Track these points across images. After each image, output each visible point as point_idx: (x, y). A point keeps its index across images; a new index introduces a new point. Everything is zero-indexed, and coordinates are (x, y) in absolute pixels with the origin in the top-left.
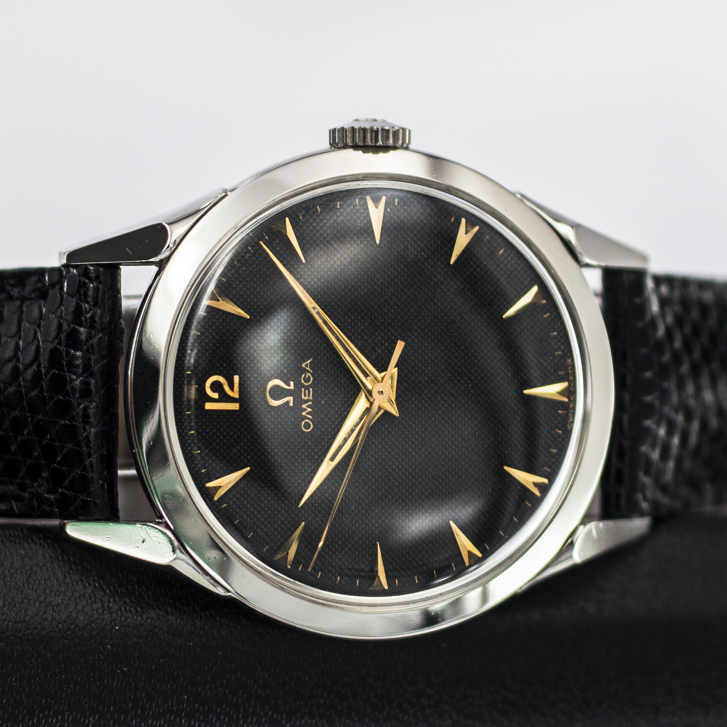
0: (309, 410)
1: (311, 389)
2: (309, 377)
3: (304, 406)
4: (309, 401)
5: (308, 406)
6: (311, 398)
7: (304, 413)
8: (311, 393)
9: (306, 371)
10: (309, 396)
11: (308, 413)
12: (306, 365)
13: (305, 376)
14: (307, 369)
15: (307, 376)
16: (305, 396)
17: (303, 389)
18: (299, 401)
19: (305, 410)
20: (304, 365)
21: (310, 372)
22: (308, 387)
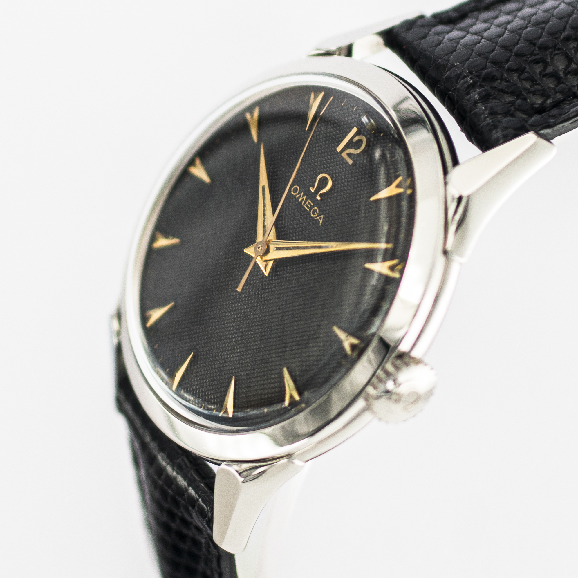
0: (300, 199)
1: (308, 210)
2: (313, 214)
3: (305, 198)
4: (305, 202)
5: (303, 200)
6: (305, 206)
7: (302, 194)
8: (306, 208)
10: (307, 205)
14: (319, 217)
15: (316, 213)
16: (309, 203)
17: (312, 204)
18: (309, 196)
19: (303, 196)
20: (322, 216)
21: (316, 217)
22: (310, 209)
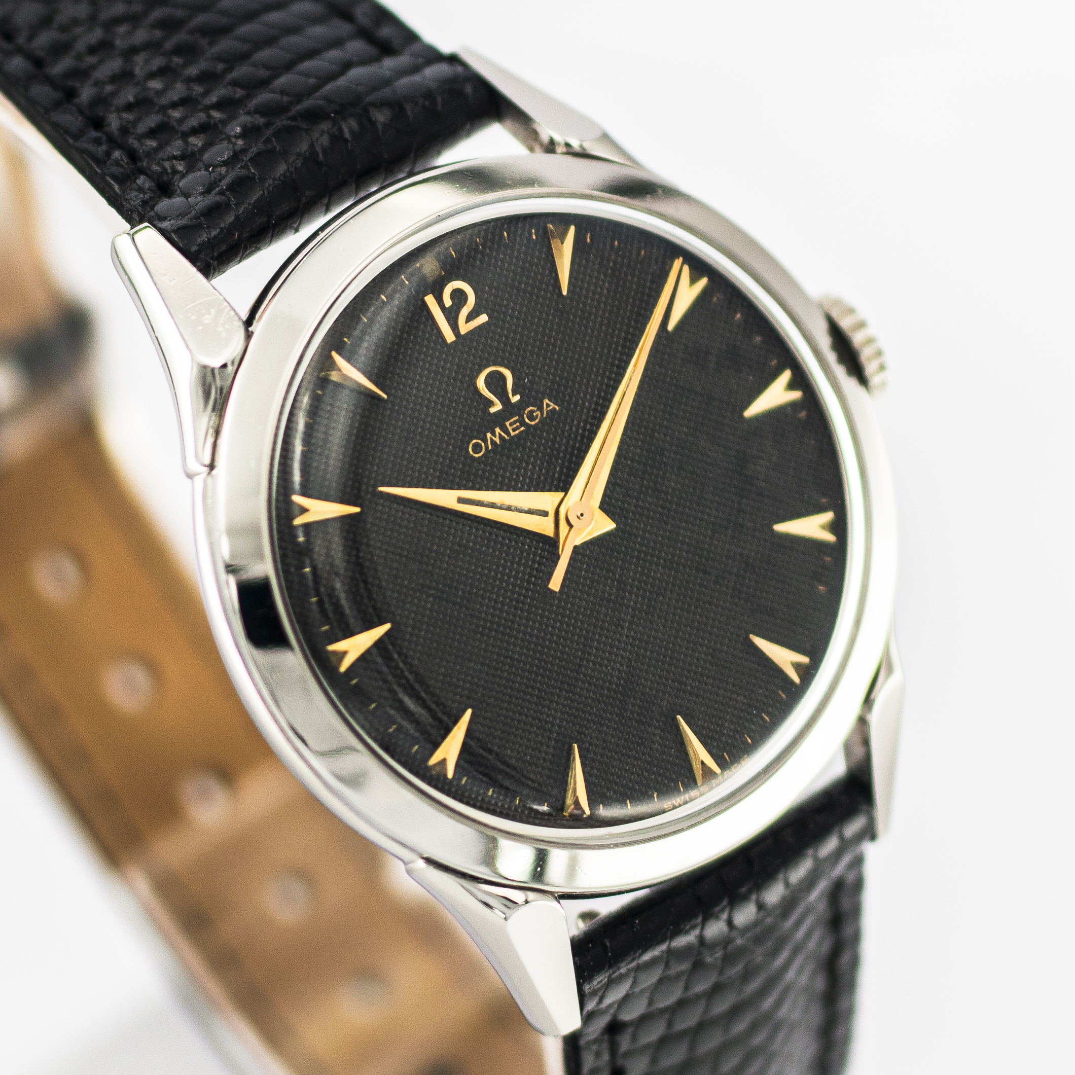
0: (497, 440)
2: (534, 419)
3: (498, 430)
5: (500, 436)
6: (512, 434)
7: (489, 435)
8: (518, 431)
9: (540, 408)
12: (548, 406)
13: (534, 411)
15: (535, 414)
16: (511, 425)
17: (517, 418)
19: (494, 434)
20: (546, 401)
21: (542, 414)
22: (523, 423)
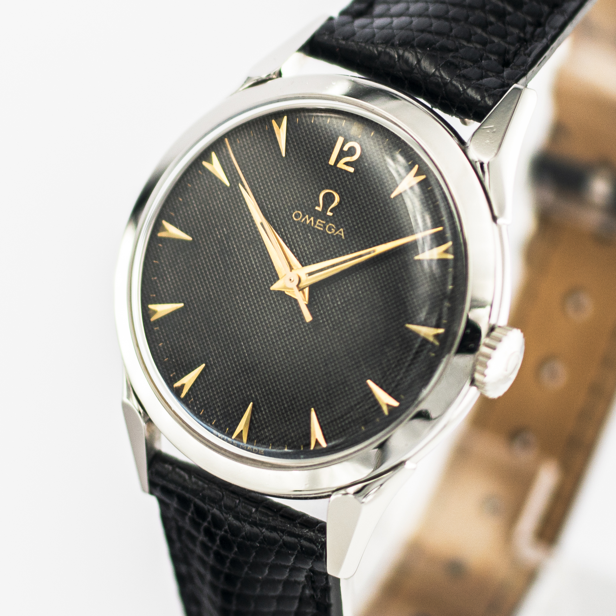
0: (308, 222)
1: (322, 229)
2: (330, 231)
3: (312, 219)
4: (315, 223)
5: (311, 221)
6: (316, 227)
7: (307, 217)
8: (319, 228)
10: (318, 226)
11: (306, 220)
12: (340, 232)
14: (338, 232)
15: (332, 229)
16: (319, 222)
17: (324, 222)
18: (317, 215)
20: (341, 230)
21: (335, 233)
22: (325, 227)
